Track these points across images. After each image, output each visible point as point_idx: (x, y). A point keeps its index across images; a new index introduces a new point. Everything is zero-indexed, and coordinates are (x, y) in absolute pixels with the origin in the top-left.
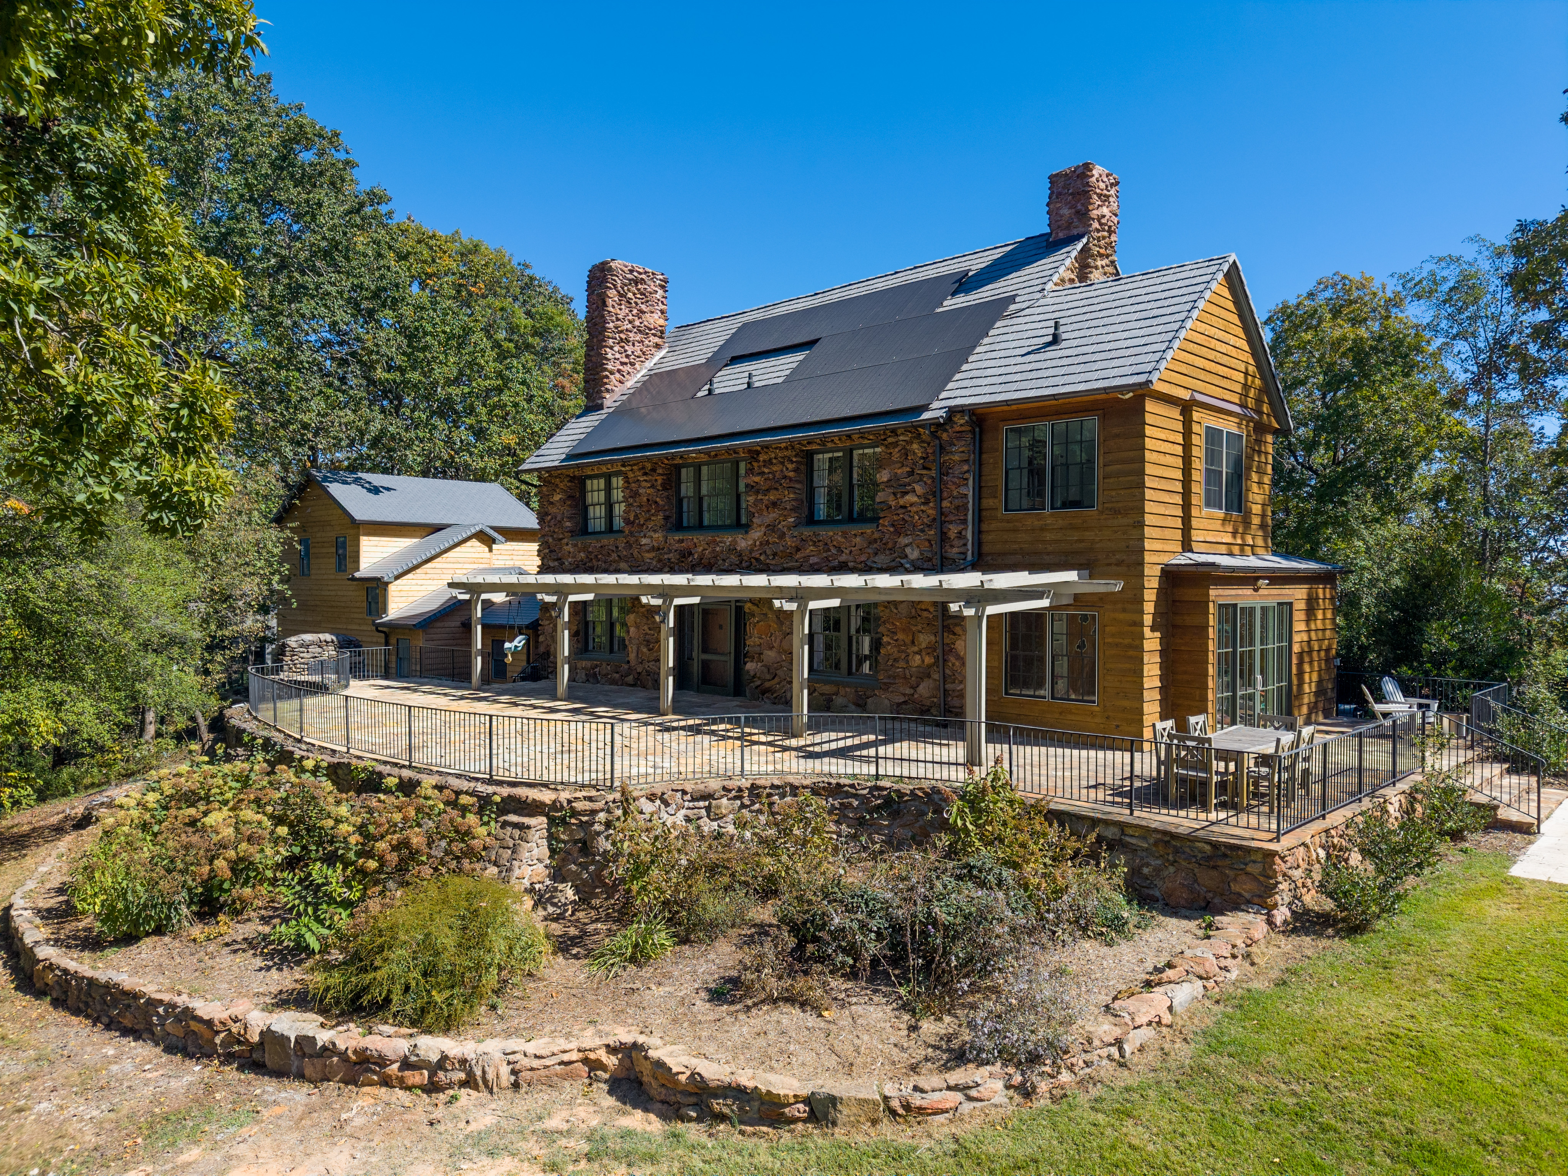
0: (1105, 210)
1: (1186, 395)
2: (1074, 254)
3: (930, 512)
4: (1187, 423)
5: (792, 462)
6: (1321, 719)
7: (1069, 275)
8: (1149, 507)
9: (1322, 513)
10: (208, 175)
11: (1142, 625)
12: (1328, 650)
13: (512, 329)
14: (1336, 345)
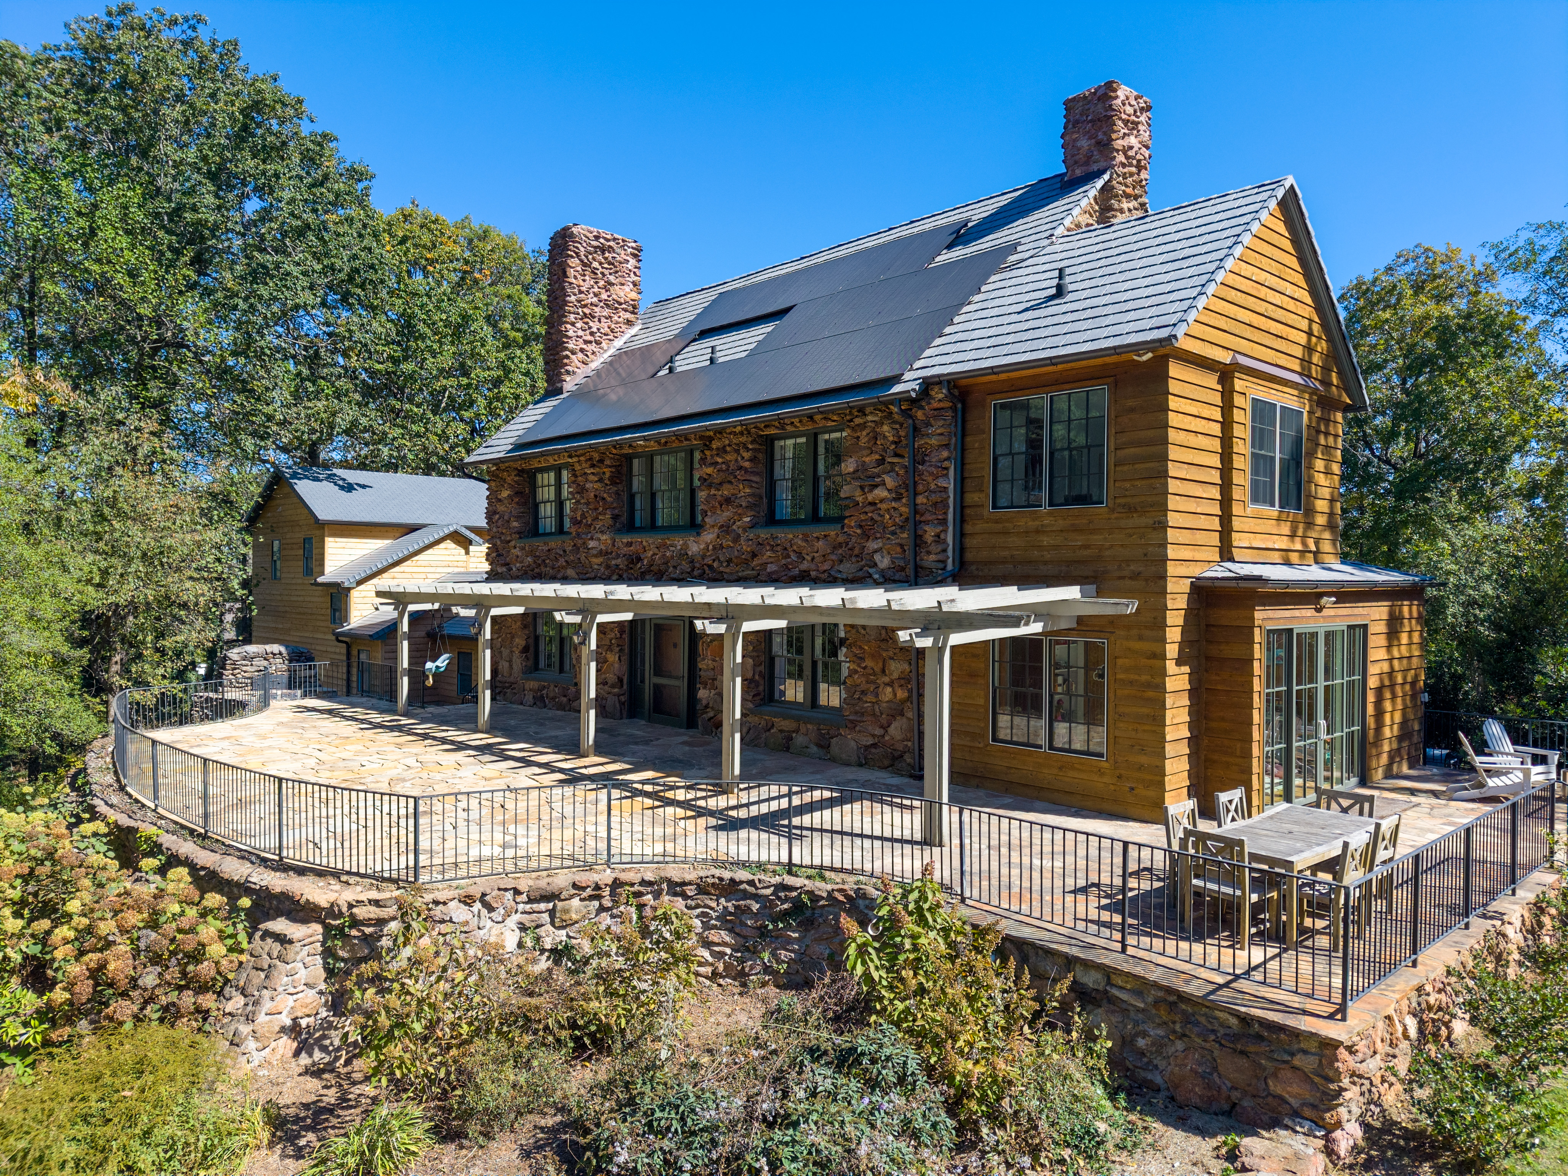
0: (1133, 140)
1: (1225, 357)
2: (1093, 193)
3: (903, 509)
4: (1228, 394)
5: (748, 450)
6: (1405, 770)
7: (1085, 219)
8: (1173, 503)
9: (1401, 512)
10: (165, 148)
11: (1163, 657)
12: (1413, 684)
13: (519, 318)
14: (1418, 324)
